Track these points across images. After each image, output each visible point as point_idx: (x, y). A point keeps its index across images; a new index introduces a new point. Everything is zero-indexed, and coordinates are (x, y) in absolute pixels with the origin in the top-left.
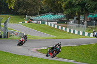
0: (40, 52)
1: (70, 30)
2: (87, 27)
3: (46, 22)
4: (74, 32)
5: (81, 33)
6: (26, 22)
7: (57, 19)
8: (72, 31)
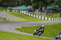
0: (17, 30)
1: (36, 16)
2: (47, 14)
3: (21, 11)
4: (38, 17)
5: (43, 18)
6: (8, 11)
7: (28, 9)
8: (37, 17)
